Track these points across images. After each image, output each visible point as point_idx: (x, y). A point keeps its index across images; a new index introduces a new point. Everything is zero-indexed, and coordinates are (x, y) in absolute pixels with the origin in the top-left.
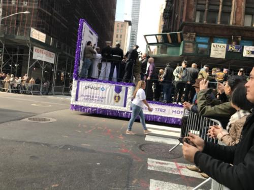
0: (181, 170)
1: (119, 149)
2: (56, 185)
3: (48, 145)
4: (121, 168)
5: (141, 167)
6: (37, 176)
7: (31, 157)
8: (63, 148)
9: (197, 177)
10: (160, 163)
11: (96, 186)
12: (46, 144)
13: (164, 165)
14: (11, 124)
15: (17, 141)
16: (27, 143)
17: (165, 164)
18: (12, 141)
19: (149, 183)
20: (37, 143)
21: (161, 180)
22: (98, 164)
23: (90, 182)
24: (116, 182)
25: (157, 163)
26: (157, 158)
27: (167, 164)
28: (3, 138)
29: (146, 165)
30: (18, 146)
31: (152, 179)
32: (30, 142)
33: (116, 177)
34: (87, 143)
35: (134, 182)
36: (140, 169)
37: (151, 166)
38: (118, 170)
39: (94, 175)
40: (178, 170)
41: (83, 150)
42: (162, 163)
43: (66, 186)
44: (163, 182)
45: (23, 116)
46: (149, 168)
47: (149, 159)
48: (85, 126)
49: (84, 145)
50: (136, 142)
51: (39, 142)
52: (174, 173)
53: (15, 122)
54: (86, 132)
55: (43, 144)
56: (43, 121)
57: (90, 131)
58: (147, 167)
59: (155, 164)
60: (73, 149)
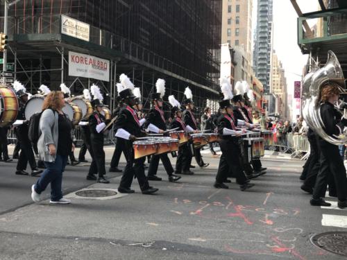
1: (268, 245)
3: (122, 243)
8: (151, 248)
12: (117, 242)
15: (63, 238)
16: (82, 239)
18: (54, 237)
20: (100, 240)
28: (38, 232)
32: (88, 239)
34: (198, 237)
41: (194, 250)
49: (194, 240)
51: (103, 236)
54: (192, 213)
55: (112, 241)
56: (103, 195)
57: (199, 210)
60: (172, 249)
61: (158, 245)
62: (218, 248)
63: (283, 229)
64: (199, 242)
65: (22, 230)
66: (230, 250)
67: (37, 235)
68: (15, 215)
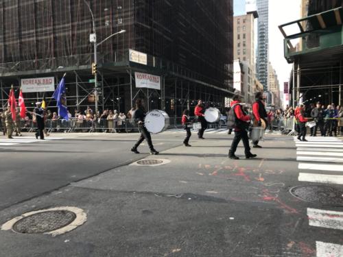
1: (260, 195)
2: (178, 250)
3: (163, 195)
4: (266, 224)
5: (298, 222)
6: (153, 238)
7: (144, 212)
8: (182, 198)
10: (328, 215)
11: (232, 252)
12: (159, 194)
13: (336, 219)
14: (119, 171)
15: (126, 192)
16: (137, 193)
17: (338, 216)
18: (121, 192)
19: (315, 248)
20: (149, 193)
21: (335, 242)
22: (231, 218)
23: (222, 245)
24: (260, 246)
25: (323, 214)
26: (322, 208)
28: (111, 188)
29: (305, 219)
30: (128, 197)
31: (319, 240)
32: (141, 193)
33: (260, 238)
34: (212, 190)
35: (290, 245)
36: (296, 225)
37: (314, 220)
38: (261, 226)
39: (227, 236)
41: (209, 199)
42: (333, 216)
43: (191, 252)
44: (338, 246)
45: (131, 160)
46: (311, 224)
47: (309, 209)
48: (207, 166)
49: (209, 192)
50: (284, 184)
51: (151, 191)
53: (122, 168)
54: (210, 174)
55: (156, 193)
56: (154, 163)
57: (215, 172)
58: (308, 222)
59: (320, 217)
60: (195, 199)
61: (186, 196)
62: (225, 198)
63: (271, 184)
64: (213, 194)
65: (102, 188)
66: (233, 199)
67: (110, 190)
68: (98, 178)
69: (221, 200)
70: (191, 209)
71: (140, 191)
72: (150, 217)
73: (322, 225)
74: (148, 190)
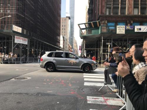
0: (107, 102)
1: (69, 92)
3: (27, 94)
4: (72, 104)
5: (83, 102)
7: (17, 102)
8: (36, 95)
9: (116, 105)
10: (94, 98)
12: (26, 94)
13: (97, 100)
14: (4, 83)
15: (8, 93)
16: (14, 94)
17: (97, 99)
18: (6, 93)
22: (58, 103)
25: (92, 98)
26: (92, 96)
27: (98, 99)
29: (86, 100)
30: (9, 96)
31: (91, 109)
32: (16, 93)
34: (50, 91)
36: (83, 103)
37: (89, 101)
38: (70, 105)
40: (105, 101)
41: (48, 95)
42: (96, 99)
46: (88, 102)
47: (87, 97)
48: (48, 80)
49: (49, 92)
50: (79, 87)
51: (21, 92)
52: (103, 104)
53: (6, 81)
54: (49, 84)
55: (24, 93)
56: (23, 79)
57: (51, 83)
58: (87, 102)
59: (91, 99)
60: (42, 95)
61: (38, 94)
62: (56, 94)
63: (74, 87)
64: (50, 92)
69: (54, 95)
70: (41, 100)
71: (15, 92)
72: (20, 105)
73: (92, 103)
74: (20, 92)
